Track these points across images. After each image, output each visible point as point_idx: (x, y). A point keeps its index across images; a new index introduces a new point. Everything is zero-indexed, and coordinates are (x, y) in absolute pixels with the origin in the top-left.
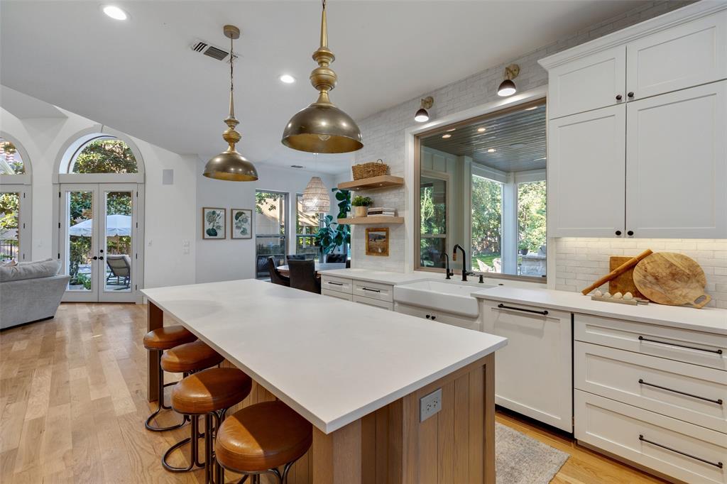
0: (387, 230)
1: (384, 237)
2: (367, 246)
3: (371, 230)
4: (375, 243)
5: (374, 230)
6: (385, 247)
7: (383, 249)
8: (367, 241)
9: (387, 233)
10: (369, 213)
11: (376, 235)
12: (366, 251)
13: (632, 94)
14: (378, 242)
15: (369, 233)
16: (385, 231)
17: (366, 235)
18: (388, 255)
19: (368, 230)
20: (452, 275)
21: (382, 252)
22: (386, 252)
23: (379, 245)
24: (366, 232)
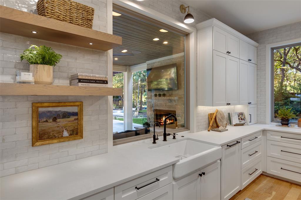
1: (76, 114)
2: (34, 130)
3: (46, 104)
4: (56, 125)
5: (54, 104)
6: (76, 127)
7: (73, 131)
8: (34, 124)
9: (81, 108)
10: (80, 81)
11: (56, 112)
12: (31, 140)
13: (230, 53)
14: (62, 122)
15: (41, 110)
16: (78, 106)
17: (32, 114)
18: (82, 137)
19: (39, 105)
20: (158, 139)
21: (71, 135)
22: (79, 134)
23: (65, 127)
24: (34, 108)
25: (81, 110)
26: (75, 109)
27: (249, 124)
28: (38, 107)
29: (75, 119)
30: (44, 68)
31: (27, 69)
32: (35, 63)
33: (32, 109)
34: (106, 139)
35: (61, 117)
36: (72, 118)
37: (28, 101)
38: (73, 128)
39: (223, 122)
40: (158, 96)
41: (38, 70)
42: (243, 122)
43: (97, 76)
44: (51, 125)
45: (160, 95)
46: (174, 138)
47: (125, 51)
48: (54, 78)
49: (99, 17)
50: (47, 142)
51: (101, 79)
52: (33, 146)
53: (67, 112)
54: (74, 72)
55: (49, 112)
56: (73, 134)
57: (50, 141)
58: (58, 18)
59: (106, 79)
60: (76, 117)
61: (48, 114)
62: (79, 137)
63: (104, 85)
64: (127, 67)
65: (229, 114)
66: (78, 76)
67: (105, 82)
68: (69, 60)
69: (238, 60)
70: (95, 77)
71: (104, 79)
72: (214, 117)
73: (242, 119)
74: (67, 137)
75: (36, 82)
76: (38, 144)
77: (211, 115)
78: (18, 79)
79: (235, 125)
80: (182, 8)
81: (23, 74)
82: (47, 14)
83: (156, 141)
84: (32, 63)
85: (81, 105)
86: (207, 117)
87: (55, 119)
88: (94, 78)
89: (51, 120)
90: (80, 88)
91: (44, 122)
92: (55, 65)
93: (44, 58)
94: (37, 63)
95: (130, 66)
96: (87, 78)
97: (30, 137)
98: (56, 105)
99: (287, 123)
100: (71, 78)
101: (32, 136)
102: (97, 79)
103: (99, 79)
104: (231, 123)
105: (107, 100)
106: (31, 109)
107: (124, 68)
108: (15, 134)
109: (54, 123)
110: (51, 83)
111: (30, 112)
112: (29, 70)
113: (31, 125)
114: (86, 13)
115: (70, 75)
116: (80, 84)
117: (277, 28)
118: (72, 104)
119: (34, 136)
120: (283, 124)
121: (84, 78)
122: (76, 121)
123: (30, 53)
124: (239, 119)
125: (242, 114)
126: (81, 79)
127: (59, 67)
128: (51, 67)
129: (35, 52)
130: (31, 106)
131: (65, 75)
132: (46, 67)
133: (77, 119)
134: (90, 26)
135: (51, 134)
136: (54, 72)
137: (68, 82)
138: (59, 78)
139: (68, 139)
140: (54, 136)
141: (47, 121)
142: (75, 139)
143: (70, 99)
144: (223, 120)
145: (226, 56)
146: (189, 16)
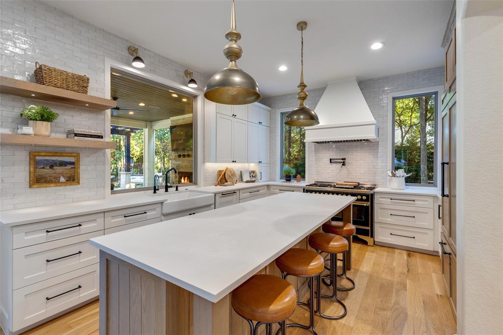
0: (78, 156)
1: (73, 163)
2: (32, 175)
3: (43, 154)
4: (53, 172)
5: (51, 154)
6: (73, 175)
7: (70, 178)
8: (32, 169)
9: (77, 159)
10: (76, 135)
11: (53, 160)
12: (29, 183)
13: (236, 116)
14: (59, 169)
15: (38, 158)
16: (74, 156)
17: (30, 161)
18: (78, 183)
19: (36, 154)
20: (158, 190)
21: (67, 181)
22: (76, 180)
23: (62, 174)
24: (31, 156)
25: (78, 160)
26: (72, 159)
27: (260, 181)
28: (35, 156)
29: (72, 168)
30: (42, 124)
31: (27, 125)
32: (34, 120)
33: (30, 157)
34: (104, 187)
35: (58, 165)
36: (69, 167)
37: (25, 150)
38: (70, 175)
39: (232, 179)
40: (182, 157)
41: (37, 125)
42: (254, 179)
43: (93, 131)
44: (47, 171)
45: (184, 156)
46: (177, 189)
47: (142, 104)
48: (51, 132)
49: (96, 81)
50: (44, 185)
51: (97, 134)
52: (30, 187)
53: (64, 161)
54: (70, 127)
55: (46, 160)
56: (70, 180)
57: (47, 185)
58: (55, 86)
59: (101, 135)
60: (73, 166)
61: (45, 162)
62: (75, 183)
63: (99, 139)
64: (148, 122)
65: (241, 172)
66: (74, 131)
67: (101, 137)
68: (66, 117)
69: (246, 122)
70: (91, 132)
71: (99, 135)
72: (223, 173)
73: (253, 177)
74: (64, 182)
75: (35, 135)
76: (35, 186)
77: (220, 172)
78: (20, 131)
79: (246, 182)
80: (187, 73)
81: (24, 128)
82: (45, 82)
83: (157, 191)
84: (31, 119)
85: (77, 156)
86: (216, 174)
87: (52, 167)
88: (90, 134)
89: (48, 167)
90: (76, 140)
91: (42, 168)
92: (52, 121)
93: (42, 116)
94: (37, 120)
95: (151, 122)
96: (82, 133)
97: (28, 180)
98: (53, 155)
99: (289, 179)
100: (68, 133)
101: (30, 179)
102: (92, 134)
103: (95, 134)
104: (242, 180)
105: (105, 154)
106: (28, 157)
107: (143, 123)
108: (14, 177)
109: (51, 170)
110: (49, 136)
111: (28, 159)
112: (28, 125)
113: (28, 170)
114: (81, 82)
115: (66, 130)
116: (76, 138)
117: (283, 95)
118: (69, 155)
119: (31, 179)
120: (287, 180)
121: (80, 133)
122: (73, 170)
123: (29, 111)
124: (250, 176)
125: (253, 172)
126: (77, 134)
127: (56, 123)
128: (49, 123)
129: (34, 111)
130: (28, 155)
131: (62, 130)
132: (45, 123)
133: (74, 168)
134: (86, 92)
135: (48, 179)
136: (51, 127)
137: (65, 136)
138: (56, 133)
139: (64, 184)
140: (51, 181)
141: (44, 168)
142: (71, 185)
143: (67, 150)
144: (233, 177)
145: (232, 118)
146: (192, 81)
